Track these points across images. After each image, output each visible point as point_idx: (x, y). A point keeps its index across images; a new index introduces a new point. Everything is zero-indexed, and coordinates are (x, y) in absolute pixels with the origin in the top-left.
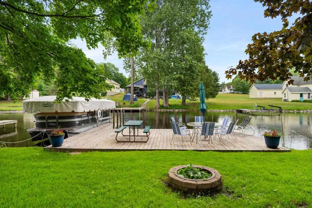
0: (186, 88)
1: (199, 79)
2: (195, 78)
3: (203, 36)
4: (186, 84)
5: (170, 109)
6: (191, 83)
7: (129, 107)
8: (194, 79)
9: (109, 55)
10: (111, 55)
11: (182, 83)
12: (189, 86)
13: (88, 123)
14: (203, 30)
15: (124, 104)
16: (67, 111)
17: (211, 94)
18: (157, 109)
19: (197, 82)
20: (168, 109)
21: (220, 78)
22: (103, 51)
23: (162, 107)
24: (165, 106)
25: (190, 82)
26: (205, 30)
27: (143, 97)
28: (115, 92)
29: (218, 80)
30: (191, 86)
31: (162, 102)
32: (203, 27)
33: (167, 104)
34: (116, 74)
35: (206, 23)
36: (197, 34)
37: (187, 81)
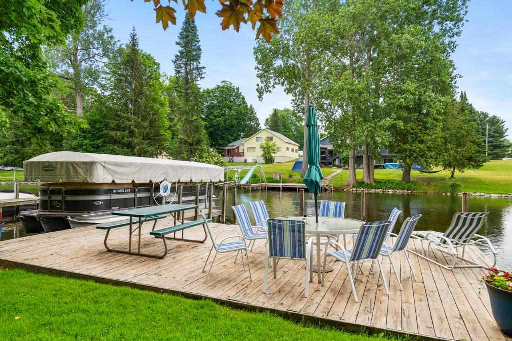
0: (409, 147)
1: (439, 129)
2: (429, 125)
3: (453, 40)
4: (410, 139)
5: (376, 188)
6: (420, 137)
7: (299, 183)
8: (427, 128)
9: (266, 91)
10: (270, 92)
11: (402, 136)
12: (417, 142)
13: (135, 206)
14: (453, 27)
15: (291, 176)
16: (76, 180)
17: (470, 159)
18: (351, 187)
19: (434, 133)
20: (372, 188)
21: (507, 129)
22: (258, 85)
23: (361, 184)
24: (366, 183)
25: (419, 135)
26: (457, 27)
27: (335, 166)
28: (290, 158)
29: (505, 133)
30: (422, 142)
31: (361, 174)
32: (452, 21)
33: (370, 179)
34: (299, 127)
35: (459, 11)
36: (438, 37)
37: (413, 133)
